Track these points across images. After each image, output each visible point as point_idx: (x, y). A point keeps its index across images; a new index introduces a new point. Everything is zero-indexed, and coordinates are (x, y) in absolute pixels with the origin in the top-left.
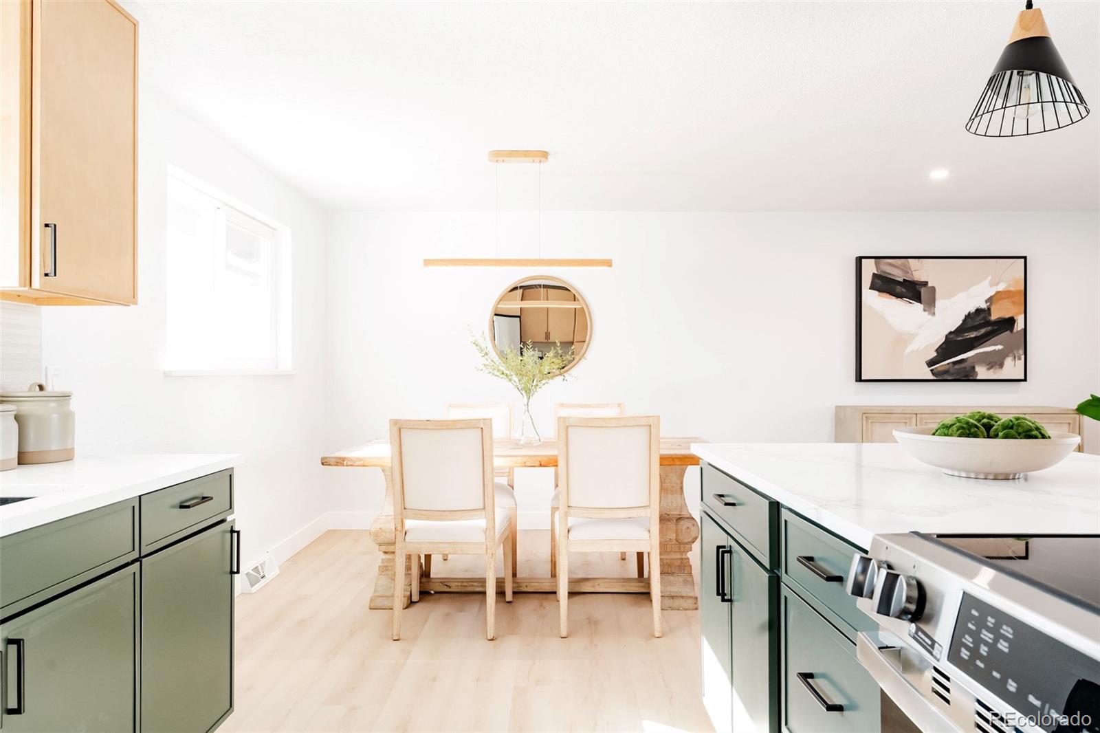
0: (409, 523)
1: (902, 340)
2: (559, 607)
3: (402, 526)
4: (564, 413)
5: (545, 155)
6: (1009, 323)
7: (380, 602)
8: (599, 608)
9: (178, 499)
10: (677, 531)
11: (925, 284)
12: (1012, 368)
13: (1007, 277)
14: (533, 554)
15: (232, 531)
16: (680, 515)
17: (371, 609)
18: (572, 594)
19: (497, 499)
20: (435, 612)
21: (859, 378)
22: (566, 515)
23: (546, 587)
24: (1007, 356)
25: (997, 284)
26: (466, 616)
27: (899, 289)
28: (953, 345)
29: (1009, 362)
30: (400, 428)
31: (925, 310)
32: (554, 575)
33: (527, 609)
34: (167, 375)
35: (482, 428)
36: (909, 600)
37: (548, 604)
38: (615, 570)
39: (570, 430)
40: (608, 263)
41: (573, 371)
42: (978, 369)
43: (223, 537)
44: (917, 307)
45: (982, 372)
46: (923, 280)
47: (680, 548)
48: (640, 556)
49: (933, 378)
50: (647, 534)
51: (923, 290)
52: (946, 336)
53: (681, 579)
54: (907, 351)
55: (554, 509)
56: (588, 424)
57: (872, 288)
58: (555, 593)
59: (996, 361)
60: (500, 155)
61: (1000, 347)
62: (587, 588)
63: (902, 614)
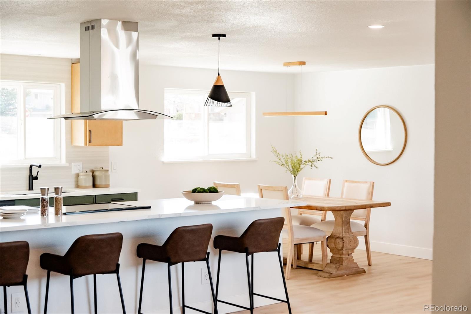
10: (335, 243)
16: (338, 236)
47: (338, 252)
53: (335, 266)
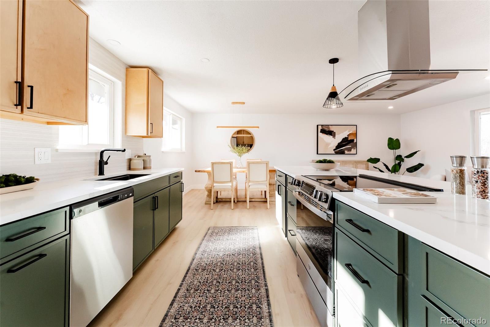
0: (215, 184)
1: (328, 144)
2: (247, 204)
3: (213, 185)
4: (248, 161)
5: (244, 103)
6: (353, 141)
7: (207, 203)
8: (256, 204)
9: (174, 176)
10: (273, 187)
11: (333, 131)
12: (353, 151)
13: (352, 130)
14: (241, 194)
15: (182, 183)
16: (274, 184)
17: (205, 204)
18: (250, 201)
19: (234, 181)
20: (220, 205)
21: (317, 153)
22: (249, 183)
23: (244, 200)
24: (352, 148)
25: (350, 131)
26: (227, 205)
27: (327, 133)
28: (339, 146)
29: (353, 150)
30: (213, 164)
31: (333, 137)
32: (246, 198)
33: (240, 204)
34: (163, 152)
35: (231, 164)
36: (297, 183)
37: (245, 204)
38: (260, 196)
39: (250, 164)
40: (258, 127)
41: (250, 152)
42: (345, 151)
43: (180, 185)
44: (331, 137)
45: (346, 152)
46: (333, 130)
47: (274, 191)
48: (265, 192)
49: (334, 153)
50: (266, 187)
51: (333, 133)
52: (338, 144)
54: (329, 147)
55: (246, 183)
56: (253, 163)
57: (321, 132)
58: (246, 201)
59: (349, 150)
60: (233, 103)
61: (350, 146)
62: (253, 200)
63: (297, 185)
